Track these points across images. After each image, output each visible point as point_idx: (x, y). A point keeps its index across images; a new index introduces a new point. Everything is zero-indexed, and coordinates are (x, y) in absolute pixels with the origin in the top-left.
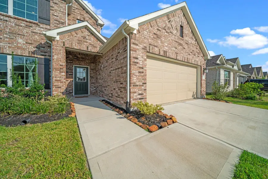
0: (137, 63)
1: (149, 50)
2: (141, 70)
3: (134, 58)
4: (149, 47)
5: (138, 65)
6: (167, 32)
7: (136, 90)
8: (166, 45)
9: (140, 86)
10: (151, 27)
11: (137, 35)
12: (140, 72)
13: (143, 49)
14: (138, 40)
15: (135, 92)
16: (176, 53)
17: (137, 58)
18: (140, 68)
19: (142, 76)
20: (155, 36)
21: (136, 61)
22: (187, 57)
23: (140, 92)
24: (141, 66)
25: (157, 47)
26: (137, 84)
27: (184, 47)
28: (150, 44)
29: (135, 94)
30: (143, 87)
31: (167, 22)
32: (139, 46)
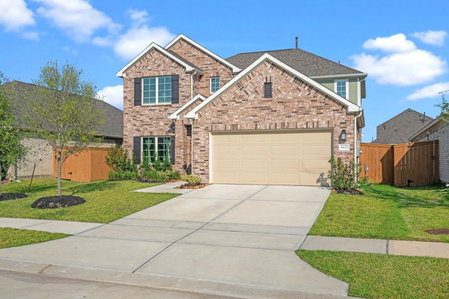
0: (199, 143)
1: (212, 128)
2: (203, 149)
3: (195, 139)
4: (212, 126)
5: (199, 145)
6: (237, 103)
7: (198, 166)
8: (237, 117)
9: (201, 162)
10: (215, 106)
11: (199, 120)
12: (201, 151)
13: (205, 129)
14: (199, 124)
15: (197, 168)
16: (254, 122)
17: (199, 139)
18: (201, 147)
19: (204, 154)
20: (219, 113)
21: (197, 141)
22: (281, 121)
23: (202, 168)
24: (203, 145)
25: (222, 123)
26: (199, 161)
27: (274, 109)
28: (213, 123)
29: (196, 170)
30: (204, 164)
31: (236, 91)
32: (201, 128)
